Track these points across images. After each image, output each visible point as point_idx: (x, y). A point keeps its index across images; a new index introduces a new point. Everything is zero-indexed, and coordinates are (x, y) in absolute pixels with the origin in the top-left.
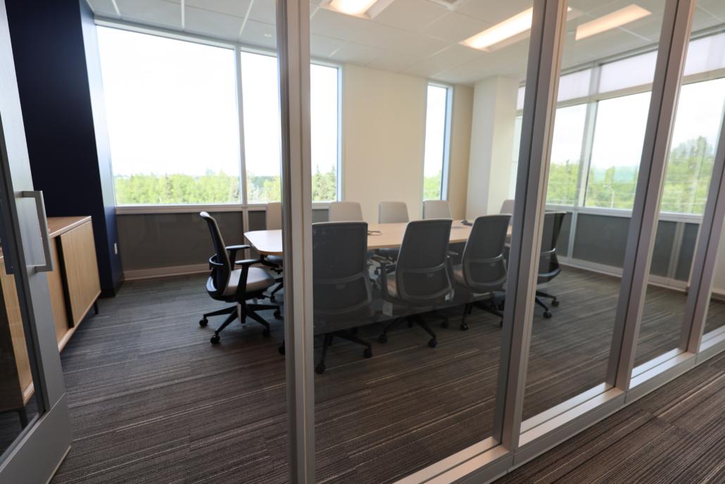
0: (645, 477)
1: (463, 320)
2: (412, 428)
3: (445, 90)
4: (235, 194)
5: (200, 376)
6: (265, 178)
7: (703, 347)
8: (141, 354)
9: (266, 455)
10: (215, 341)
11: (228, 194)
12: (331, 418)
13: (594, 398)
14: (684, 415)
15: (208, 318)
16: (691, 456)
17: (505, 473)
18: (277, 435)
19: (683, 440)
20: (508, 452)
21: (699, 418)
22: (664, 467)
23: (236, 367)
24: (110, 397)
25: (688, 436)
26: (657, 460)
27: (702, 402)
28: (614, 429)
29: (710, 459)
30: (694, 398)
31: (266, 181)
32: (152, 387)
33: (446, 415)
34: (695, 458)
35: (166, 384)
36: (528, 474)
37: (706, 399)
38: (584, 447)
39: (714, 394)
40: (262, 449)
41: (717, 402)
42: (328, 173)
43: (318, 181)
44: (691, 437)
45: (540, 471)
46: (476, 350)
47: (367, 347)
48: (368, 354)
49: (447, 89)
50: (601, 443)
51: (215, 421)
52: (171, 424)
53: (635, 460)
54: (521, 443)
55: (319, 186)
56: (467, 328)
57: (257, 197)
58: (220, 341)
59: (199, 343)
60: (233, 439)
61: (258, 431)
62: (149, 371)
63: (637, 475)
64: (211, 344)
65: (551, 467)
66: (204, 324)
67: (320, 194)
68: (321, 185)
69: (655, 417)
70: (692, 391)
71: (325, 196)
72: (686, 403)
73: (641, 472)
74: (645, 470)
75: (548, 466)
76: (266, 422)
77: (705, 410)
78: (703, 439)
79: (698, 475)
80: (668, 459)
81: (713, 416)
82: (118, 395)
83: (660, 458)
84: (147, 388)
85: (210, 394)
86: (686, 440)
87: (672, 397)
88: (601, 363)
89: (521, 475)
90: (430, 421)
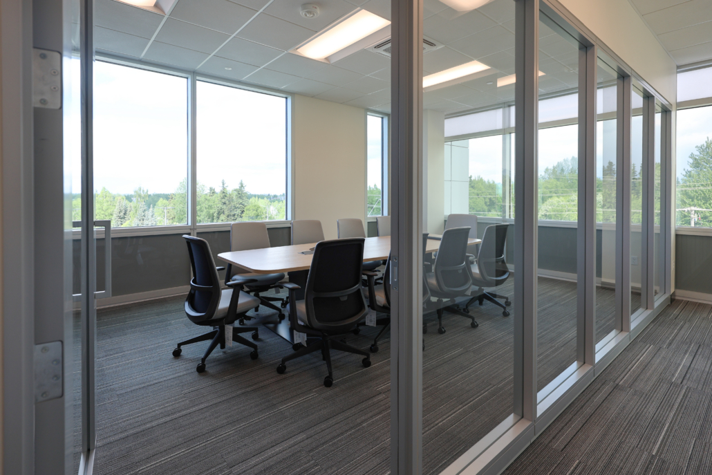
0: (628, 429)
1: (440, 324)
2: (437, 422)
3: (380, 119)
4: (122, 214)
5: (202, 406)
6: (159, 196)
7: (633, 326)
8: (118, 393)
9: (316, 466)
10: (201, 369)
11: (112, 215)
12: (360, 424)
13: (569, 377)
14: (635, 380)
15: (182, 347)
16: (651, 409)
17: (529, 444)
18: (317, 447)
19: (642, 398)
20: (530, 423)
21: (647, 381)
22: (638, 419)
23: (239, 392)
24: (108, 440)
25: (644, 395)
26: (630, 416)
27: (644, 369)
28: (593, 397)
29: (664, 409)
30: (638, 367)
31: (161, 199)
32: (154, 424)
33: (461, 406)
34: (654, 410)
35: (168, 419)
36: (546, 442)
37: (645, 367)
38: (578, 414)
39: (650, 362)
40: (309, 461)
41: (653, 368)
42: (235, 190)
43: (223, 198)
44: (646, 395)
45: (554, 438)
46: (460, 350)
47: (366, 357)
48: (366, 363)
49: (382, 118)
50: (588, 410)
51: (245, 445)
52: (199, 455)
53: (616, 418)
54: (539, 413)
55: (225, 203)
56: (445, 332)
57: (150, 217)
58: (206, 369)
59: (182, 374)
60: (275, 458)
61: (296, 446)
62: (139, 409)
63: (622, 429)
64: (197, 373)
65: (560, 433)
66: (177, 354)
67: (226, 213)
68: (227, 202)
69: (617, 385)
70: (634, 362)
71: (232, 213)
72: (634, 371)
73: (624, 426)
74: (625, 424)
75: (558, 433)
76: (300, 437)
77: (648, 374)
78: (655, 396)
79: (661, 422)
80: (638, 413)
81: (654, 379)
82: (117, 437)
83: (632, 413)
84: (148, 426)
85: (226, 421)
86: (644, 398)
87: (623, 369)
88: (563, 349)
89: (541, 444)
90: (450, 413)
